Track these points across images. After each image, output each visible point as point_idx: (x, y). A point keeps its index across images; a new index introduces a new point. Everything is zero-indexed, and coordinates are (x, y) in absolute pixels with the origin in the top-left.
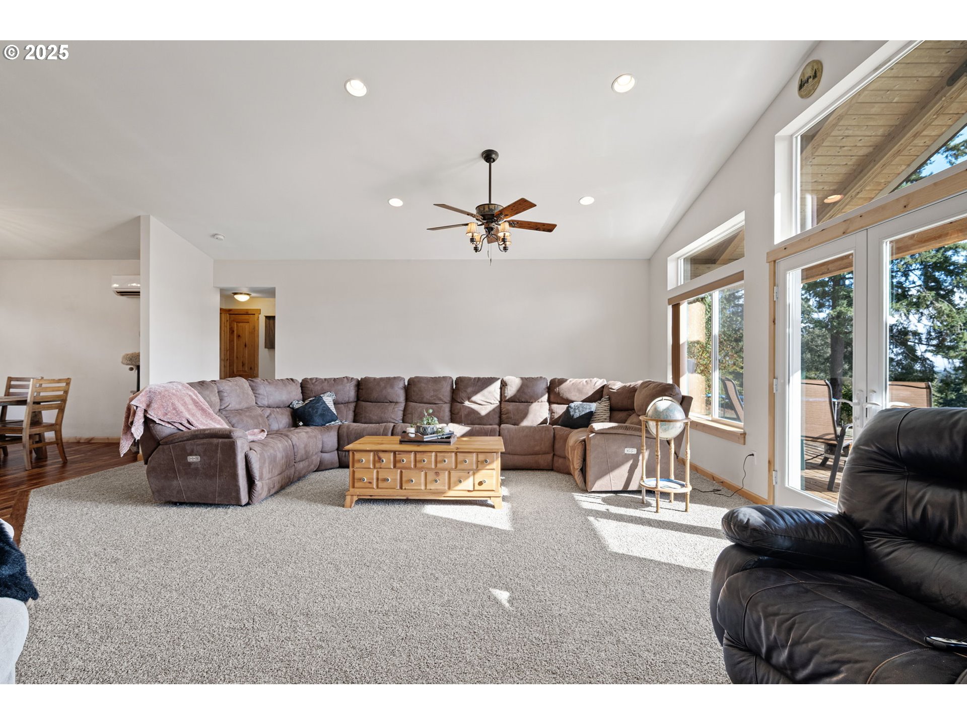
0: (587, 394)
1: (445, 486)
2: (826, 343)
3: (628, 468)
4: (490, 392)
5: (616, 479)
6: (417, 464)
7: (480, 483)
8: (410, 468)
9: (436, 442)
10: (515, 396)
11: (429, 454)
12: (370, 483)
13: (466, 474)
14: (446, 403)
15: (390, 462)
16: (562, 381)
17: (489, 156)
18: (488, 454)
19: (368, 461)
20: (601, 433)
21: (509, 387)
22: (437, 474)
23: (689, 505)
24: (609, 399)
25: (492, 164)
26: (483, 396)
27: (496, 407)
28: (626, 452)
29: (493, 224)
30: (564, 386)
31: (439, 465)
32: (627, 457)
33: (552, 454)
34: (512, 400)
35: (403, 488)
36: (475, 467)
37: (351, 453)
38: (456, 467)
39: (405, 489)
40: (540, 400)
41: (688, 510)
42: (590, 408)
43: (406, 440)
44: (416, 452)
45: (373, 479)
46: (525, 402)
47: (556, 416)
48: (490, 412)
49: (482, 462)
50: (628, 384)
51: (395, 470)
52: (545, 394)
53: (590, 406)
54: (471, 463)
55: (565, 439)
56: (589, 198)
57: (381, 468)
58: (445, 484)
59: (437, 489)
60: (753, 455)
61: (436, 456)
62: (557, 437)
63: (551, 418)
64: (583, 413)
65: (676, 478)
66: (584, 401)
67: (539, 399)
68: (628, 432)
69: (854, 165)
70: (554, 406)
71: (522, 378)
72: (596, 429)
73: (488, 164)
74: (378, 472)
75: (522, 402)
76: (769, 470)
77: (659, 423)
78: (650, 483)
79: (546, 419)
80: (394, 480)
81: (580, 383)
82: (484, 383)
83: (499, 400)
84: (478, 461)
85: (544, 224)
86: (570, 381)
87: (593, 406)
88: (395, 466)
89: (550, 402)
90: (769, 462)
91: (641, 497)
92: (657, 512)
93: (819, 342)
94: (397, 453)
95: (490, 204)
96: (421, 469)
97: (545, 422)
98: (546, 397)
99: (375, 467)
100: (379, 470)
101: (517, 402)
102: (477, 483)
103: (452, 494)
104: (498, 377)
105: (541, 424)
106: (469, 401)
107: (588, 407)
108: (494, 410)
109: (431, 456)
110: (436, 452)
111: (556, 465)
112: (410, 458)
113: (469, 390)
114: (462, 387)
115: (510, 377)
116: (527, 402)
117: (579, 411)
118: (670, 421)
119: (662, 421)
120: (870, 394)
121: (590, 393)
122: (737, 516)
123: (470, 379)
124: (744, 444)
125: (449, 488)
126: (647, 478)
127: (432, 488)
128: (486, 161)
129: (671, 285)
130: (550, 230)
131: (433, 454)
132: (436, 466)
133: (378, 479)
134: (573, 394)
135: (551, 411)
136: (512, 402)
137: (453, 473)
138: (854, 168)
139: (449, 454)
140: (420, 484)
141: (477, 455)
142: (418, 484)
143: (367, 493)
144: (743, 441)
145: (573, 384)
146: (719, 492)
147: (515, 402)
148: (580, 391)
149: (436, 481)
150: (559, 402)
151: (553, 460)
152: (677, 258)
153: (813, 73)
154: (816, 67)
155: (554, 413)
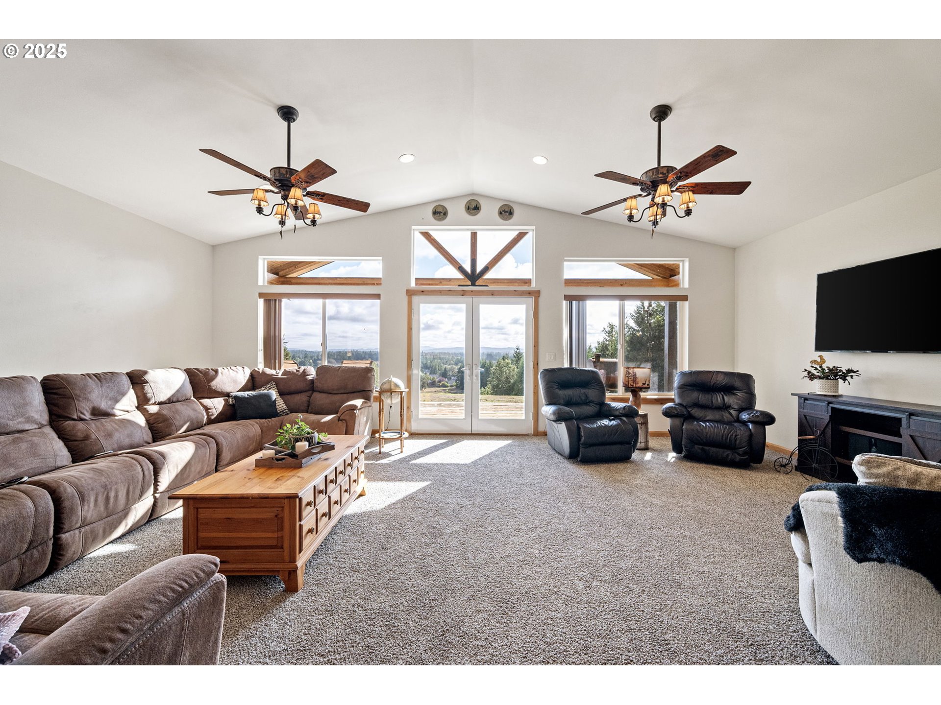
0: (241, 383)
6: (337, 479)
14: (42, 426)
17: (288, 113)
22: (346, 482)
31: (346, 472)
35: (331, 516)
47: (217, 412)
52: (190, 389)
57: (319, 503)
63: (209, 416)
70: (207, 402)
74: (316, 512)
75: (172, 403)
88: (326, 493)
89: (197, 397)
98: (191, 392)
99: (315, 505)
100: (317, 507)
120: (474, 366)
129: (260, 283)
133: (317, 521)
135: (206, 408)
137: (351, 476)
149: (346, 491)
150: (211, 396)
152: (264, 259)
153: (444, 212)
154: (445, 210)
155: (210, 409)
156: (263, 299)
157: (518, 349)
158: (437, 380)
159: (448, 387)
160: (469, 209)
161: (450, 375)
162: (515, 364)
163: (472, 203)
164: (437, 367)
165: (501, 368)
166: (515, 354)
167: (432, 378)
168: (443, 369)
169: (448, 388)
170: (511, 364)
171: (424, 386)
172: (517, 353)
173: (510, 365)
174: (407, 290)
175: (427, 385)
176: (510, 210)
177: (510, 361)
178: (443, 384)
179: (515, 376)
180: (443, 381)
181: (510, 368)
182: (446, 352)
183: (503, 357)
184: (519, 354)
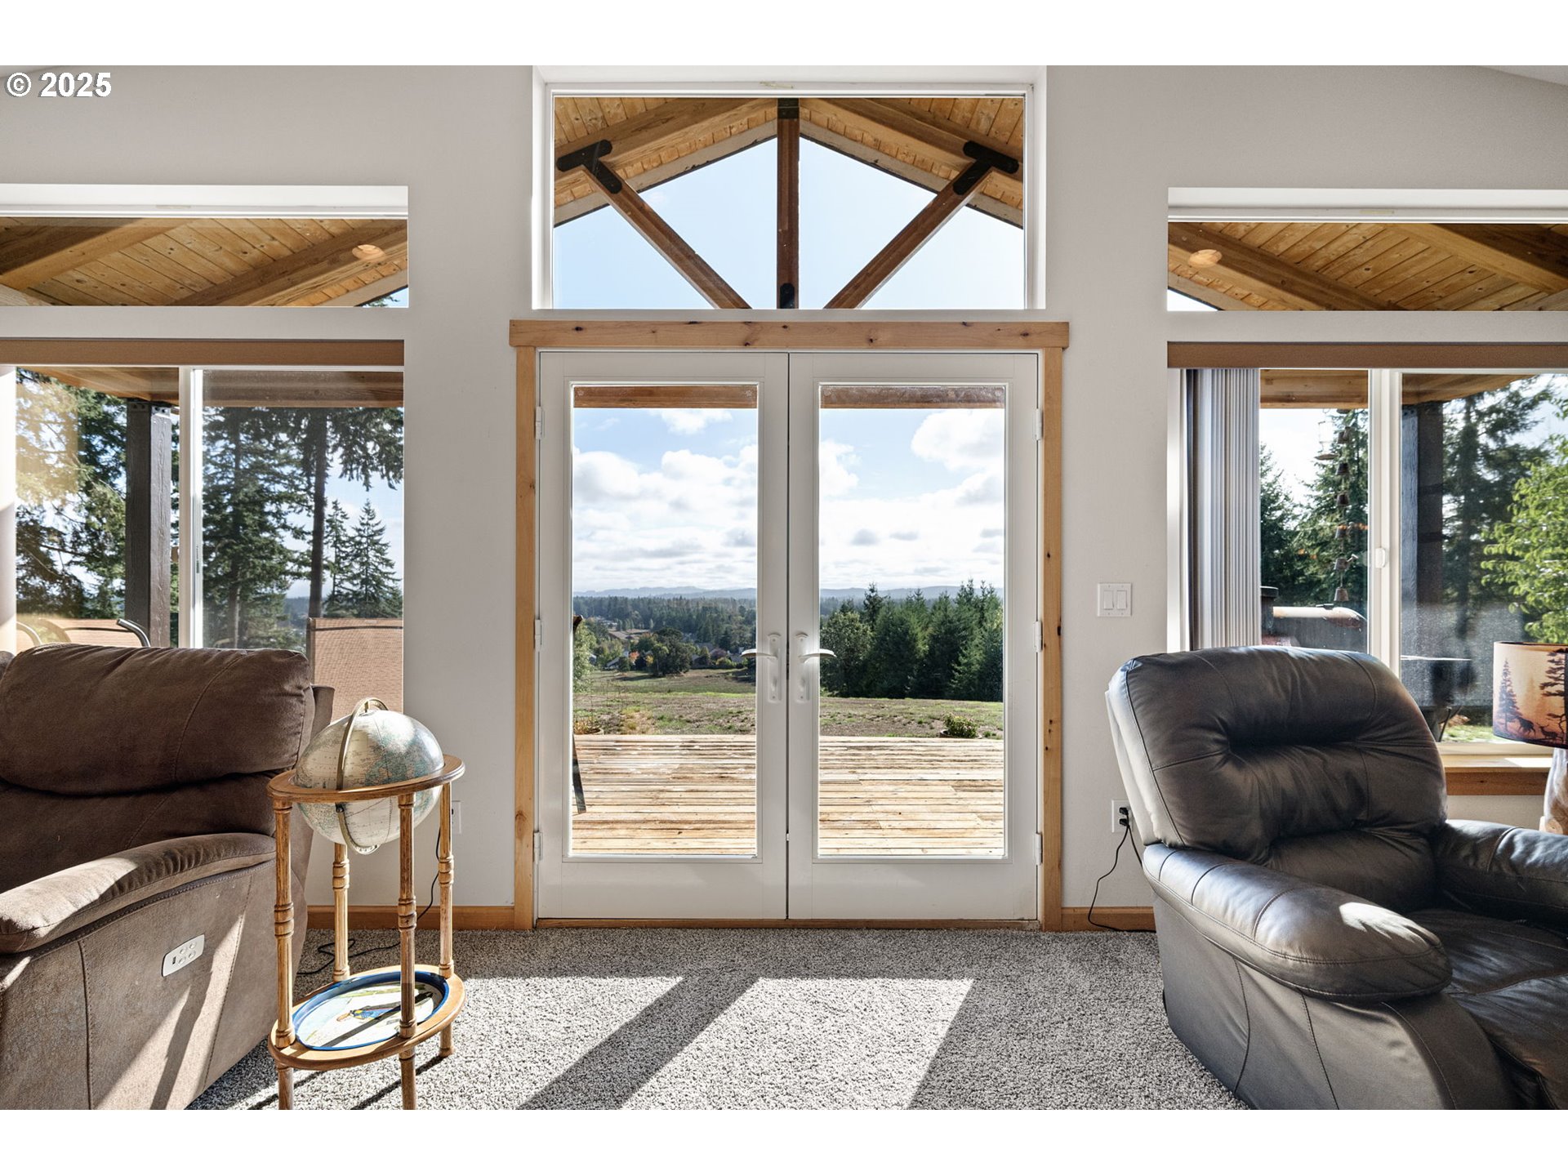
3: (169, 1038)
28: (168, 970)
72: (42, 932)
120: (796, 639)
157: (872, 591)
158: (709, 654)
159: (731, 667)
161: (735, 644)
162: (868, 621)
164: (710, 627)
165: (841, 630)
166: (867, 602)
167: (699, 650)
168: (723, 632)
169: (733, 670)
170: (861, 622)
171: (684, 667)
172: (871, 600)
173: (858, 624)
174: (513, 323)
175: (691, 664)
177: (858, 616)
178: (720, 662)
179: (868, 646)
180: (721, 656)
181: (857, 629)
182: (728, 597)
183: (843, 606)
184: (875, 600)
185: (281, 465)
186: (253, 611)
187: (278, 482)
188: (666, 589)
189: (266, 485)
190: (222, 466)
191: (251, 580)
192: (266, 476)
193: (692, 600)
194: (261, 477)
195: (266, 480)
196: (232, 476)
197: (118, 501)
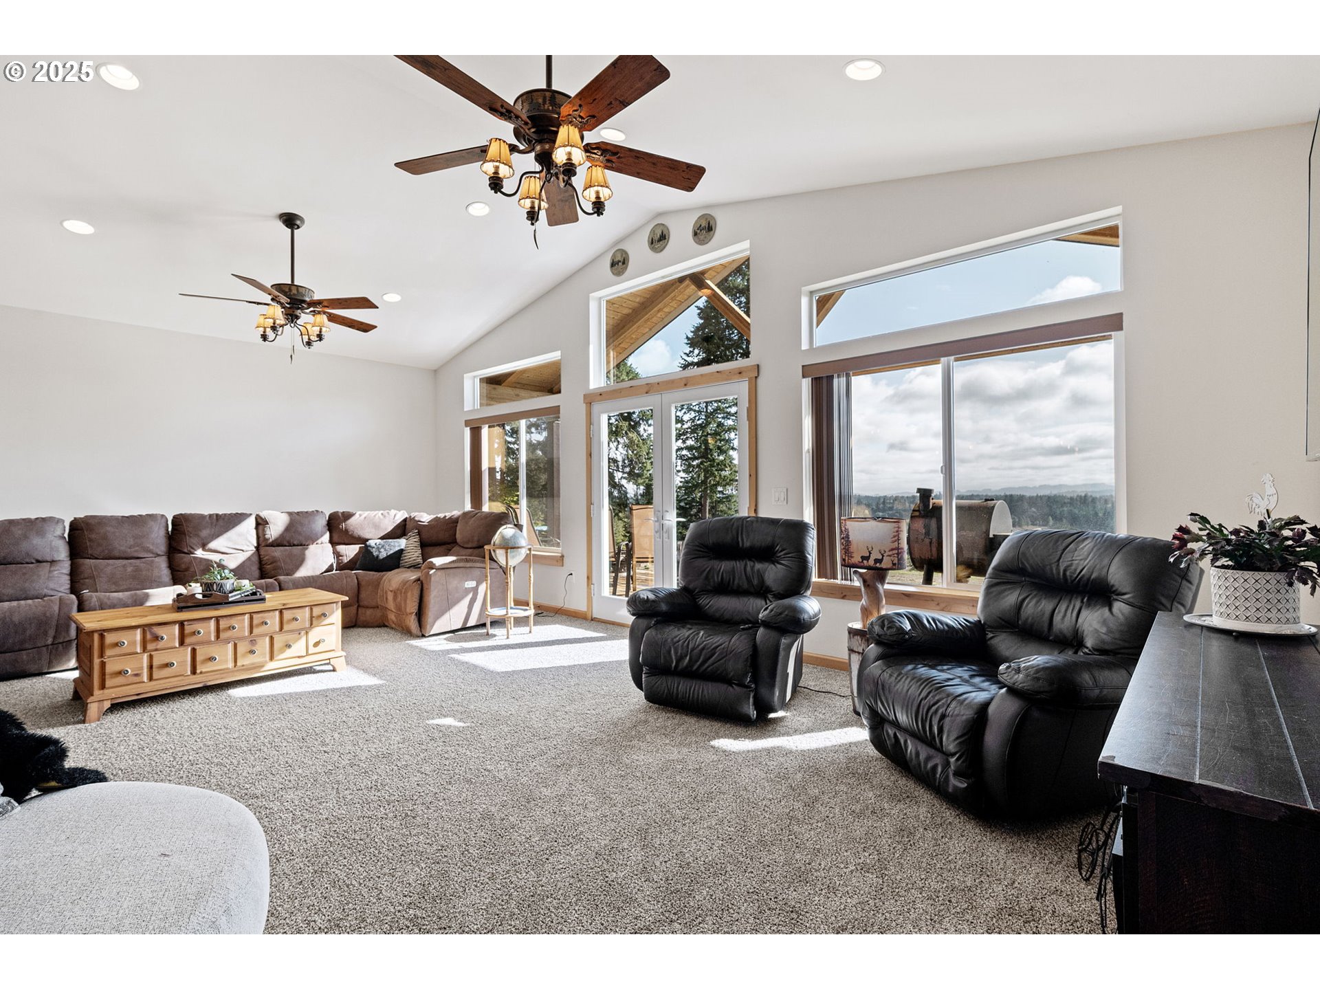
0: (386, 529)
1: (265, 657)
2: (539, 467)
3: (468, 603)
4: (240, 535)
5: (454, 618)
6: (221, 633)
7: (317, 644)
8: (209, 643)
9: (242, 602)
10: (282, 536)
11: (240, 618)
12: (136, 675)
13: (297, 636)
14: (158, 555)
15: (175, 638)
16: (347, 516)
17: (290, 221)
18: (327, 606)
19: (133, 643)
20: (443, 568)
21: (271, 526)
22: (253, 642)
23: (533, 627)
24: (419, 534)
25: (296, 231)
26: (229, 539)
27: (252, 555)
28: (466, 586)
29: (299, 311)
30: (352, 521)
31: (256, 631)
32: (467, 591)
33: (356, 606)
34: (277, 543)
35: (198, 671)
36: (307, 624)
37: (96, 637)
38: (281, 628)
39: (201, 673)
40: (319, 541)
41: (532, 631)
42: (399, 546)
43: (189, 604)
44: (218, 619)
45: (142, 668)
46: (298, 546)
47: (346, 560)
48: (244, 562)
49: (319, 617)
50: (441, 515)
51: (182, 648)
52: (325, 533)
53: (399, 542)
54: (304, 621)
55: (377, 584)
56: (395, 295)
57: (156, 650)
58: (265, 654)
59: (253, 664)
60: (571, 574)
61: (251, 618)
62: (363, 583)
63: (338, 564)
64: (392, 552)
65: (515, 605)
66: (382, 538)
67: (318, 539)
68: (468, 565)
69: (618, 320)
70: (341, 548)
71: (290, 514)
72: (437, 565)
73: (290, 230)
74: (151, 657)
75: (294, 545)
76: (588, 585)
77: (509, 551)
78: (498, 612)
79: (332, 565)
80: (183, 663)
81: (375, 516)
82: (227, 522)
83: (256, 545)
84: (312, 617)
85: (362, 323)
86: (360, 515)
87: (402, 543)
88: (182, 643)
89: (332, 542)
90: (588, 577)
91: (486, 631)
92: (508, 638)
93: (533, 467)
94: (186, 623)
95: (292, 284)
96: (227, 641)
97: (330, 569)
98: (327, 536)
99: (144, 649)
100: (152, 653)
101: (286, 546)
102: (311, 643)
103: (272, 667)
104: (248, 512)
105: (325, 572)
106: (204, 549)
107: (396, 544)
108: (249, 559)
109: (244, 619)
110: (250, 613)
111: (362, 618)
112: (210, 627)
113: (205, 533)
114: (190, 529)
115: (270, 512)
116: (301, 545)
117: (385, 550)
118: (518, 548)
119: (512, 548)
120: (665, 513)
121: (390, 528)
122: (639, 596)
123: (202, 517)
124: (563, 566)
125: (272, 658)
126: (491, 608)
127: (244, 664)
128: (287, 226)
129: (468, 406)
130: (365, 331)
131: (247, 617)
132: (251, 632)
133: (151, 667)
134: (366, 531)
135: (337, 555)
136: (278, 545)
137: (277, 638)
138: (619, 322)
139: (271, 613)
140: (226, 661)
141: (311, 609)
142: (222, 662)
143: (129, 692)
144: (561, 564)
145: (365, 518)
146: (541, 615)
147: (282, 546)
148: (377, 526)
149: (252, 652)
150: (346, 542)
151: (357, 613)
152: (475, 377)
153: (622, 260)
154: (624, 256)
155: (341, 556)
156: (469, 428)
160: (652, 243)
163: (656, 232)
174: (584, 396)
176: (709, 224)
185: (730, 407)
186: (721, 506)
187: (729, 419)
188: (1070, 487)
189: (723, 421)
190: (698, 412)
191: (714, 485)
192: (722, 415)
193: (1101, 498)
194: (719, 416)
195: (723, 418)
196: (704, 417)
197: (639, 441)
